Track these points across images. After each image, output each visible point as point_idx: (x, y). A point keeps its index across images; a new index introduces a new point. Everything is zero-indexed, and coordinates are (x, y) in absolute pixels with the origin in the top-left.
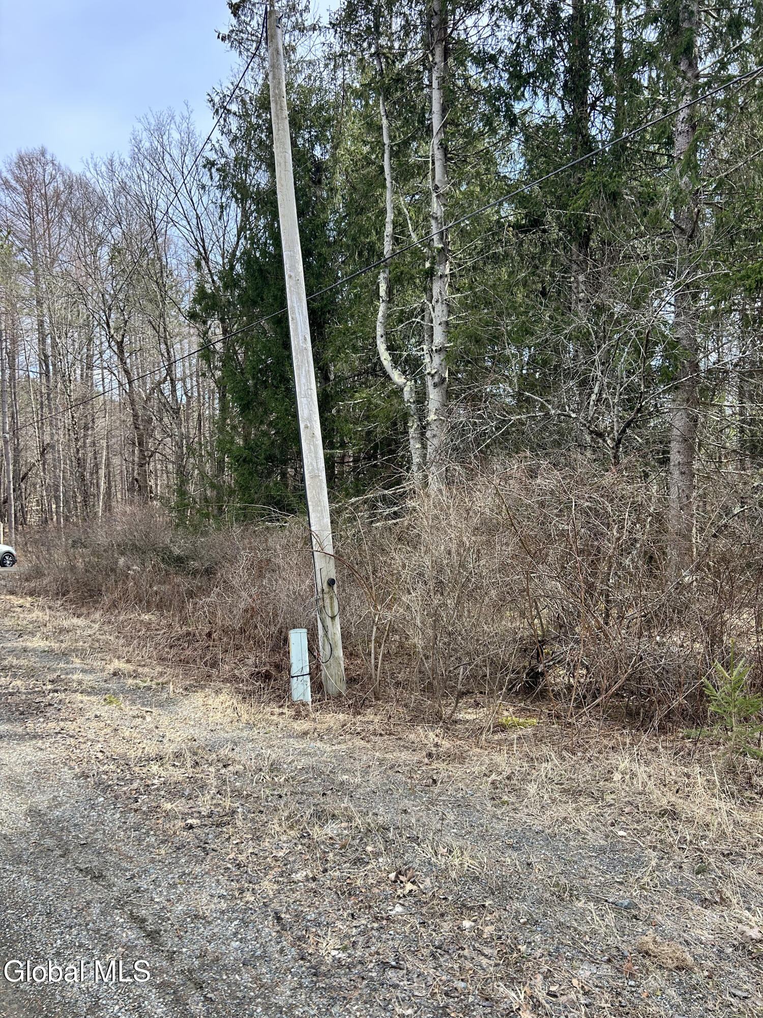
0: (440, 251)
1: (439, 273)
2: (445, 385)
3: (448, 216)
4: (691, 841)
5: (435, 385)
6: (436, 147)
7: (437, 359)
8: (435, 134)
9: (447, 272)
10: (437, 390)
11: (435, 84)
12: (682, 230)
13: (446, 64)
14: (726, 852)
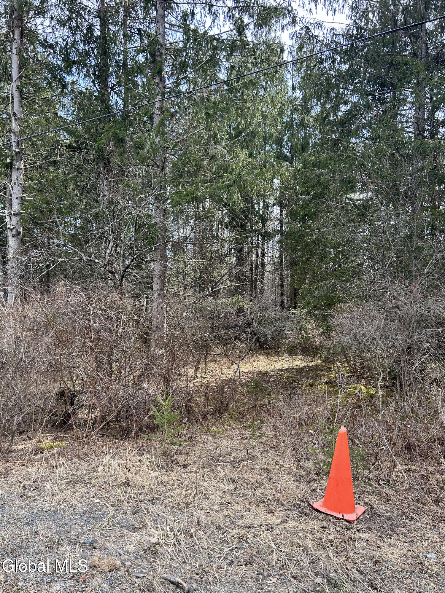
0: (17, 153)
1: (16, 167)
2: (20, 237)
3: (22, 133)
4: (134, 497)
5: (13, 236)
6: (14, 89)
7: (15, 219)
8: (14, 81)
9: (22, 166)
10: (14, 239)
11: (14, 51)
12: (158, 165)
13: (22, 41)
14: (151, 499)
